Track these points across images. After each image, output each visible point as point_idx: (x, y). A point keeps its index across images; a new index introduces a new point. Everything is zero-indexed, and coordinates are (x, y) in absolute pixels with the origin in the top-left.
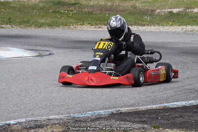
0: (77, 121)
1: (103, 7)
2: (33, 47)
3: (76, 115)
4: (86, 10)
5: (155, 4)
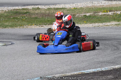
1: (44, 14)
2: (1, 40)
4: (33, 16)
5: (76, 11)
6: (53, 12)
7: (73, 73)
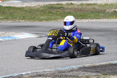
0: (60, 72)
1: (77, 9)
2: (37, 32)
3: (60, 69)
4: (67, 11)
5: (106, 7)
6: (85, 7)
7: (102, 63)
